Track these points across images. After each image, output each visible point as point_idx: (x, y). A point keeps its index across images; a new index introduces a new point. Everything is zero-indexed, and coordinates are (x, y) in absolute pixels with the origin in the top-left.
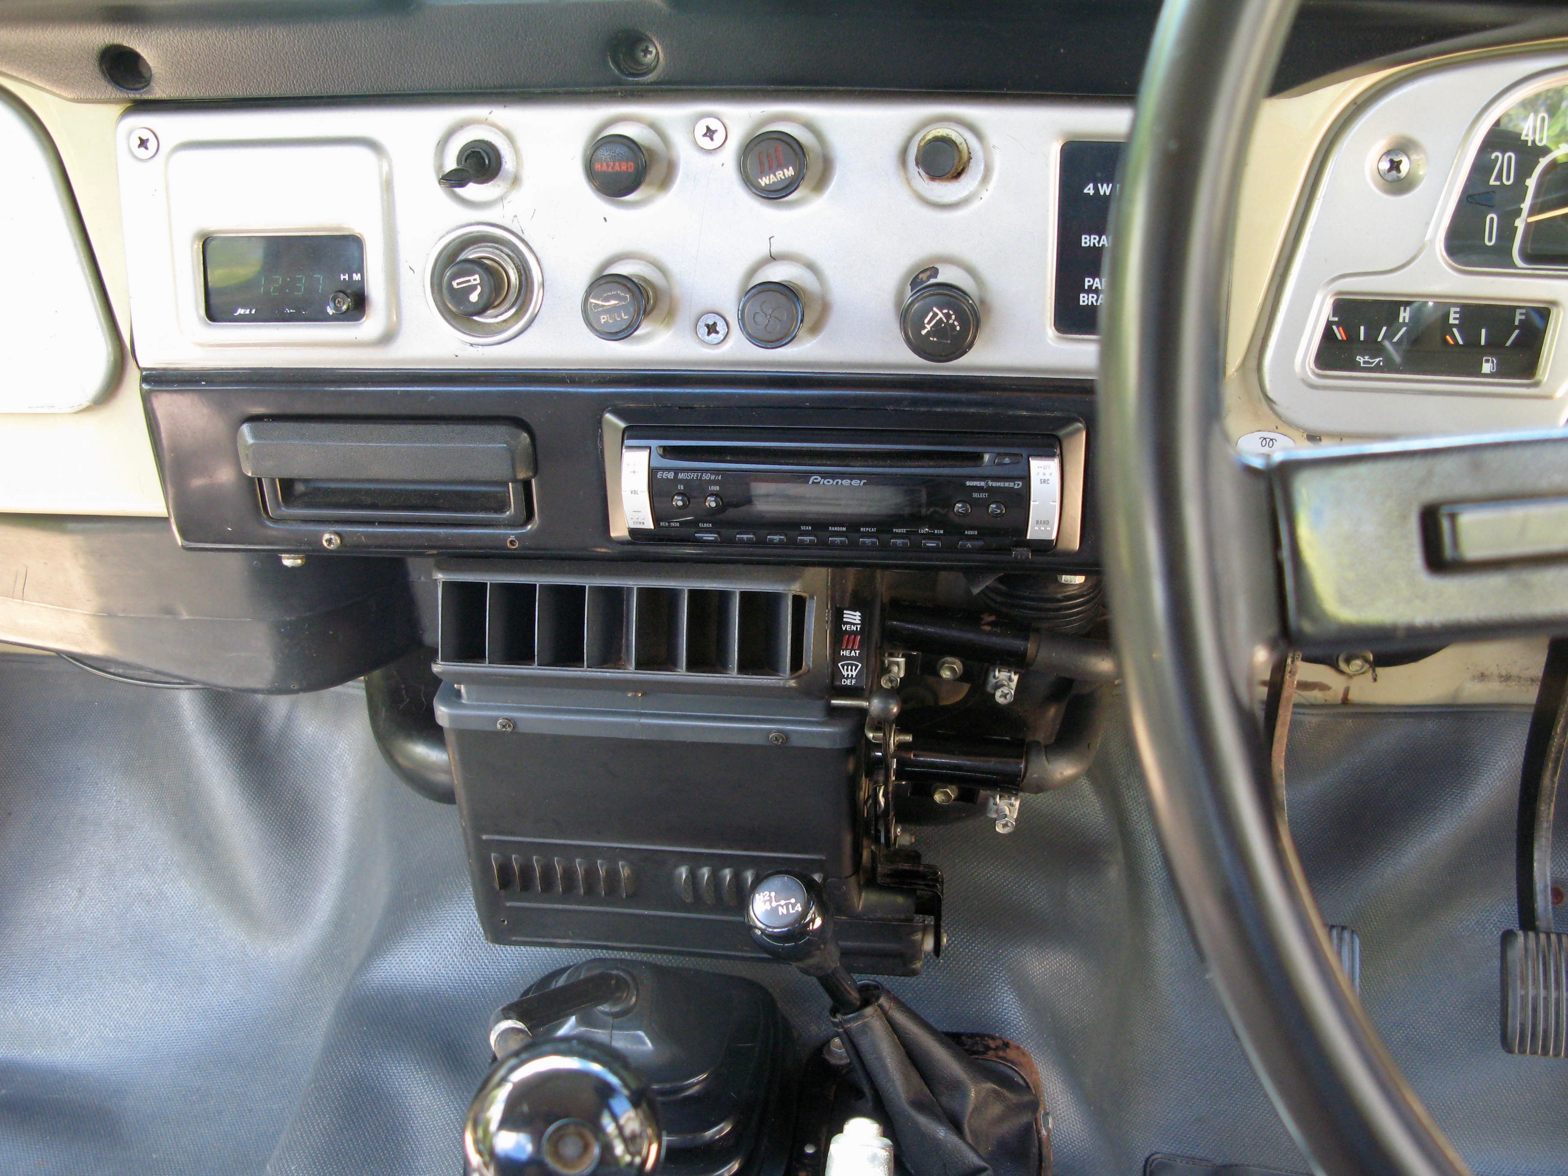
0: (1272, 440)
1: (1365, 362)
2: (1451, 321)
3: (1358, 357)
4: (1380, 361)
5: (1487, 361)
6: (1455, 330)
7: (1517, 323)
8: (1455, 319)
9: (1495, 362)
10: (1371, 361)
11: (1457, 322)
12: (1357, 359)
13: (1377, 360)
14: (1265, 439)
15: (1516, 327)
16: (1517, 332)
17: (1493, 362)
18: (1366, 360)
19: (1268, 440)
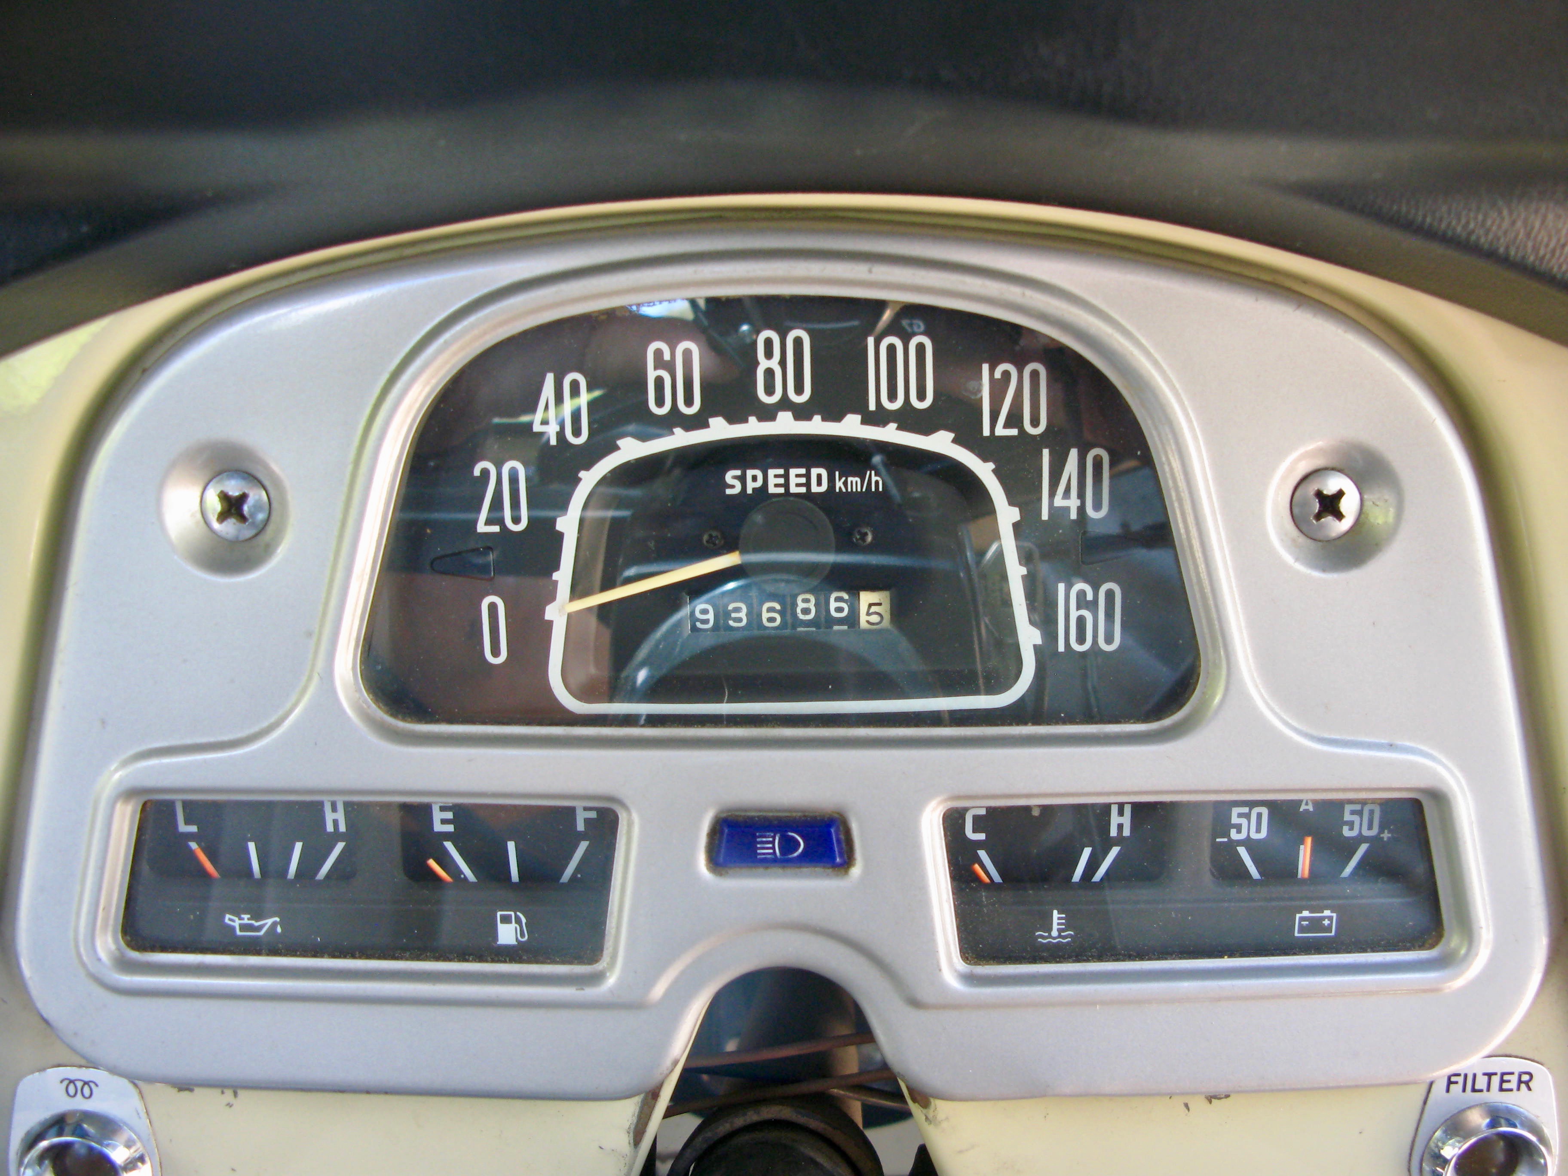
0: (86, 1083)
1: (243, 927)
2: (438, 827)
3: (228, 916)
4: (274, 924)
5: (506, 920)
6: (449, 845)
7: (581, 826)
8: (444, 822)
9: (524, 920)
10: (257, 924)
11: (450, 828)
12: (227, 921)
13: (269, 921)
14: (72, 1082)
15: (582, 836)
16: (583, 846)
17: (518, 920)
18: (246, 921)
19: (79, 1084)
